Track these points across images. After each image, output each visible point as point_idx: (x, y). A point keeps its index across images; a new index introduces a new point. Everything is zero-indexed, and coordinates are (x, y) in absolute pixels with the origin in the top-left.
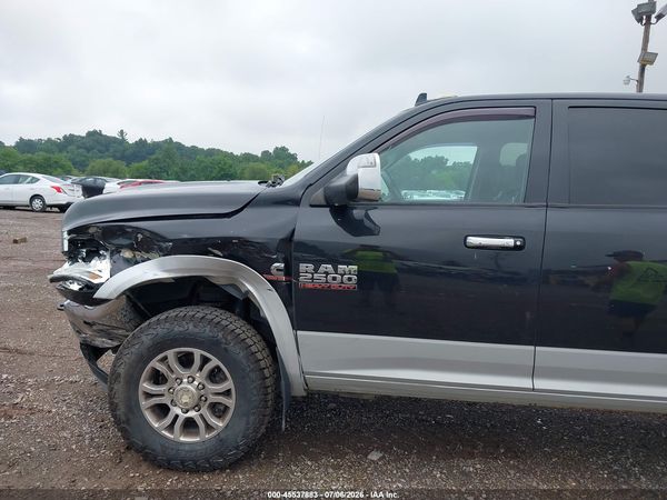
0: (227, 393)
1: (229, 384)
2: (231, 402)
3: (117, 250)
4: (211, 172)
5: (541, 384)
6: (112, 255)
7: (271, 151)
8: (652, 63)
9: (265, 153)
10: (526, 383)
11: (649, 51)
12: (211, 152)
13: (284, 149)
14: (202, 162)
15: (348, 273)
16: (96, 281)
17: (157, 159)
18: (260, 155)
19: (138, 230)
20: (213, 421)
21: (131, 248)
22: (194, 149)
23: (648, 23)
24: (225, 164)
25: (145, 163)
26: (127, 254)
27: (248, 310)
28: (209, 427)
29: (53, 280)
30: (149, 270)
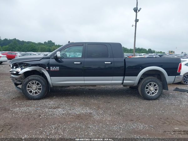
0: (40, 86)
1: (40, 85)
2: (41, 87)
3: (22, 66)
4: (29, 49)
5: (85, 82)
6: (21, 67)
7: (47, 42)
8: (138, 22)
9: (45, 42)
10: (83, 82)
11: (137, 19)
12: (29, 42)
13: (51, 41)
14: (26, 45)
15: (58, 68)
16: (19, 71)
17: (11, 45)
18: (43, 43)
19: (25, 63)
20: (39, 91)
21: (24, 66)
22: (23, 42)
23: (137, 12)
24: (33, 46)
25: (7, 46)
26: (23, 67)
27: (43, 75)
28: (39, 92)
29: (10, 71)
30: (27, 69)
